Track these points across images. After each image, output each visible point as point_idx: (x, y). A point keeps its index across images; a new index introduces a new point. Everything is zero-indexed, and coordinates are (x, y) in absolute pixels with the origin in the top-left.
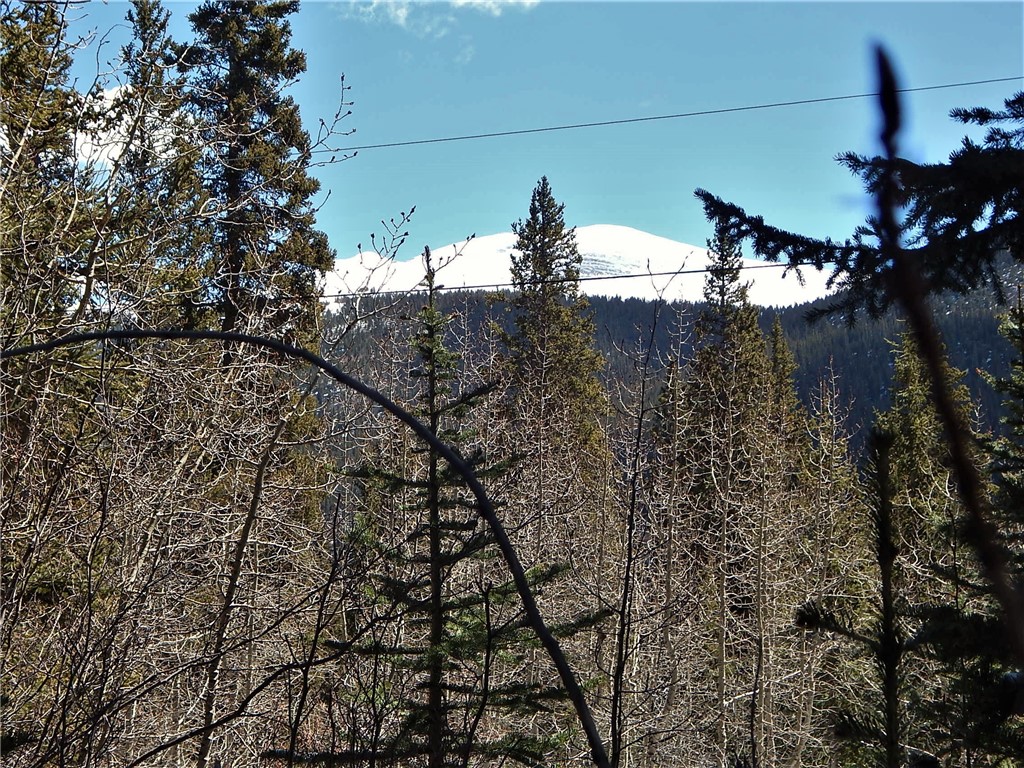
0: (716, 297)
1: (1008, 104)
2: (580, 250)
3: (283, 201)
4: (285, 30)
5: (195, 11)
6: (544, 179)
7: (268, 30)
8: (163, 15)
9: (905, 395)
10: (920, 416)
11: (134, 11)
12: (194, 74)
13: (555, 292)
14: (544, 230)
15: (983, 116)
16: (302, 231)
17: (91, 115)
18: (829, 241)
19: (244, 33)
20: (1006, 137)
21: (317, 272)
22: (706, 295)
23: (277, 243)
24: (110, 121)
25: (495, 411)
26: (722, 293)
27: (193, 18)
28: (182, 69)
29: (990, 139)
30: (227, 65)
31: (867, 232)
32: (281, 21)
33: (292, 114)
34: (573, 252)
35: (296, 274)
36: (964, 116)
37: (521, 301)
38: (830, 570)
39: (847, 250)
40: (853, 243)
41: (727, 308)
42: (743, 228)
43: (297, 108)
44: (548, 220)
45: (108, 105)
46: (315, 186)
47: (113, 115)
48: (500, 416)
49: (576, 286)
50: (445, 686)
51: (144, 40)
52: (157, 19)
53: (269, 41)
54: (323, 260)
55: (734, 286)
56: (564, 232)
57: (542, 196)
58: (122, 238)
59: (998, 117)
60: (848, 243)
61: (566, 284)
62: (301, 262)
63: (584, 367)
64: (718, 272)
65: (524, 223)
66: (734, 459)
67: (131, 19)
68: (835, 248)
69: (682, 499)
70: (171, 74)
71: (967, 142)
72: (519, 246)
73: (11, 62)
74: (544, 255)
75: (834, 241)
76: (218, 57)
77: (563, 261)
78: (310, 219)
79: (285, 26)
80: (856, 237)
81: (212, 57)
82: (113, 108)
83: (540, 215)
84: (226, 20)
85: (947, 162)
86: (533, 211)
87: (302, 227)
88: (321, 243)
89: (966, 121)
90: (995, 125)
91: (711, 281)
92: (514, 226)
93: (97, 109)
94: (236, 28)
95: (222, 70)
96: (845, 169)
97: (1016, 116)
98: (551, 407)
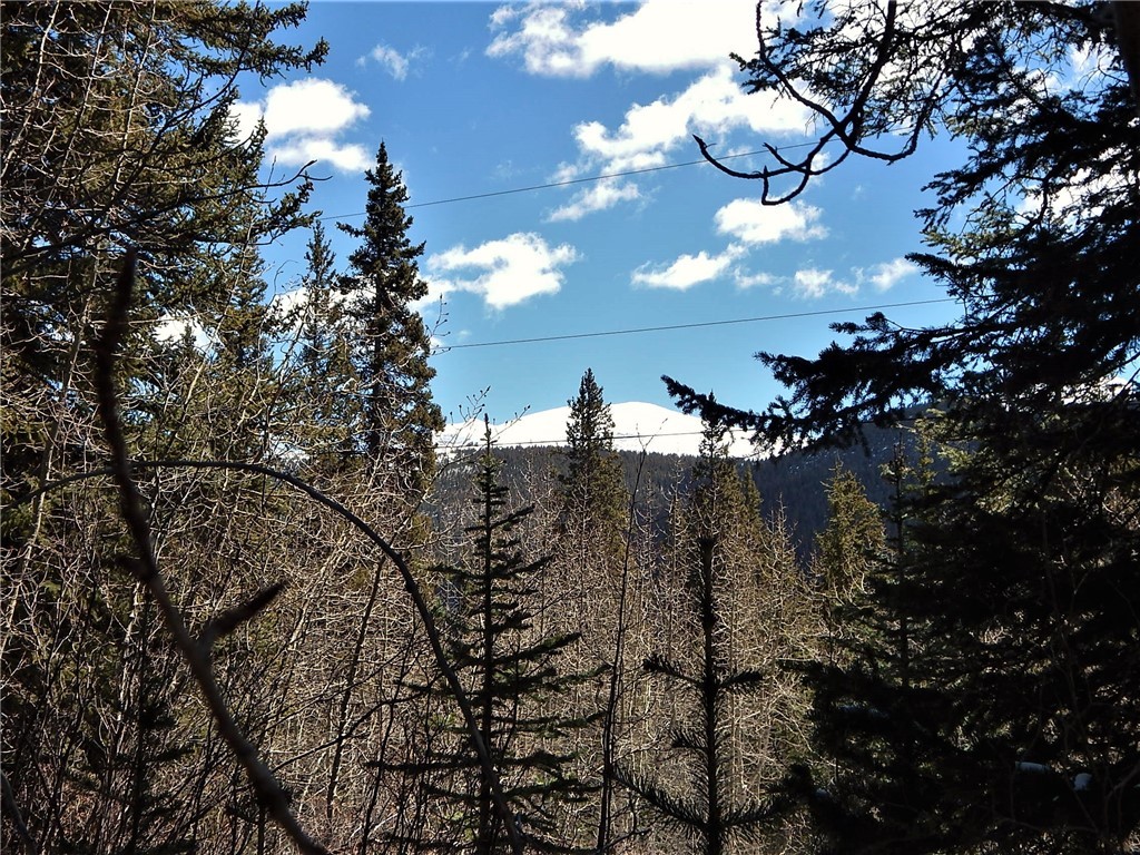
0: (707, 452)
1: (868, 320)
2: (614, 419)
3: (410, 383)
4: (414, 267)
5: (353, 254)
6: (590, 370)
7: (402, 267)
8: (330, 255)
9: (835, 520)
10: (845, 535)
11: (311, 253)
12: (352, 296)
13: (596, 447)
14: (589, 405)
15: (851, 328)
16: (424, 404)
17: (272, 322)
18: (751, 412)
19: (386, 269)
20: (866, 342)
21: (433, 432)
22: (701, 451)
23: (407, 412)
24: (285, 325)
25: (551, 528)
26: (711, 450)
27: (351, 258)
28: (344, 293)
29: (856, 344)
30: (375, 290)
31: (777, 406)
32: (411, 261)
33: (417, 324)
34: (609, 420)
35: (419, 433)
36: (838, 328)
37: (573, 453)
38: (782, 641)
39: (764, 418)
40: (768, 413)
41: (714, 460)
42: (694, 402)
43: (421, 319)
44: (592, 398)
45: (284, 314)
46: (433, 373)
47: (287, 321)
48: (555, 531)
49: (611, 443)
50: (493, 718)
51: (317, 272)
52: (326, 259)
53: (404, 274)
54: (439, 424)
55: (719, 445)
56: (603, 406)
57: (588, 382)
58: (292, 405)
59: (862, 329)
60: (764, 413)
61: (605, 442)
62: (422, 425)
63: (616, 499)
64: (708, 435)
65: (576, 400)
66: (715, 563)
67: (308, 258)
68: (755, 416)
69: (680, 591)
70: (336, 296)
71: (834, 345)
72: (572, 416)
73: (216, 284)
74: (589, 422)
75: (754, 412)
76: (368, 285)
77: (602, 426)
78: (429, 395)
79: (415, 264)
80: (770, 410)
81: (364, 285)
82: (288, 317)
83: (586, 394)
84: (374, 260)
85: (818, 358)
86: (582, 392)
87: (423, 400)
88: (436, 412)
89: (839, 331)
90: (860, 334)
91: (704, 441)
92: (569, 402)
93: (277, 318)
94: (380, 265)
95: (370, 293)
96: (760, 362)
97: (874, 329)
98: (590, 525)
